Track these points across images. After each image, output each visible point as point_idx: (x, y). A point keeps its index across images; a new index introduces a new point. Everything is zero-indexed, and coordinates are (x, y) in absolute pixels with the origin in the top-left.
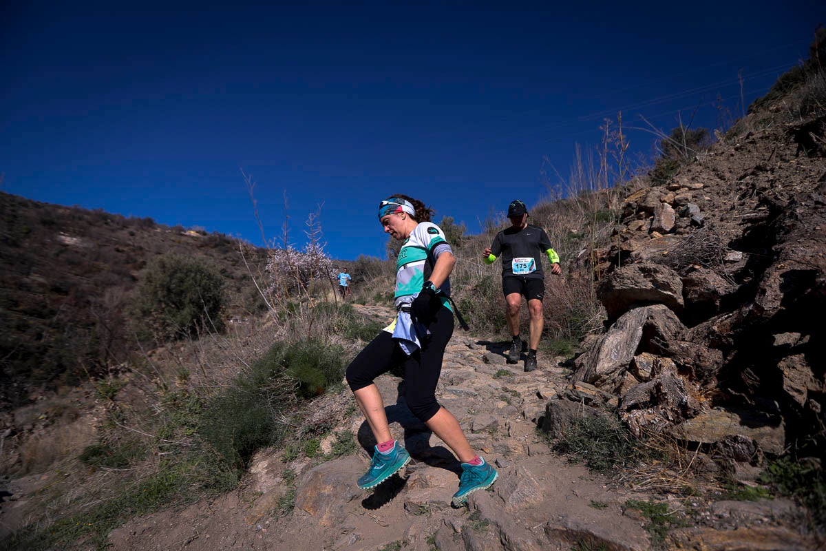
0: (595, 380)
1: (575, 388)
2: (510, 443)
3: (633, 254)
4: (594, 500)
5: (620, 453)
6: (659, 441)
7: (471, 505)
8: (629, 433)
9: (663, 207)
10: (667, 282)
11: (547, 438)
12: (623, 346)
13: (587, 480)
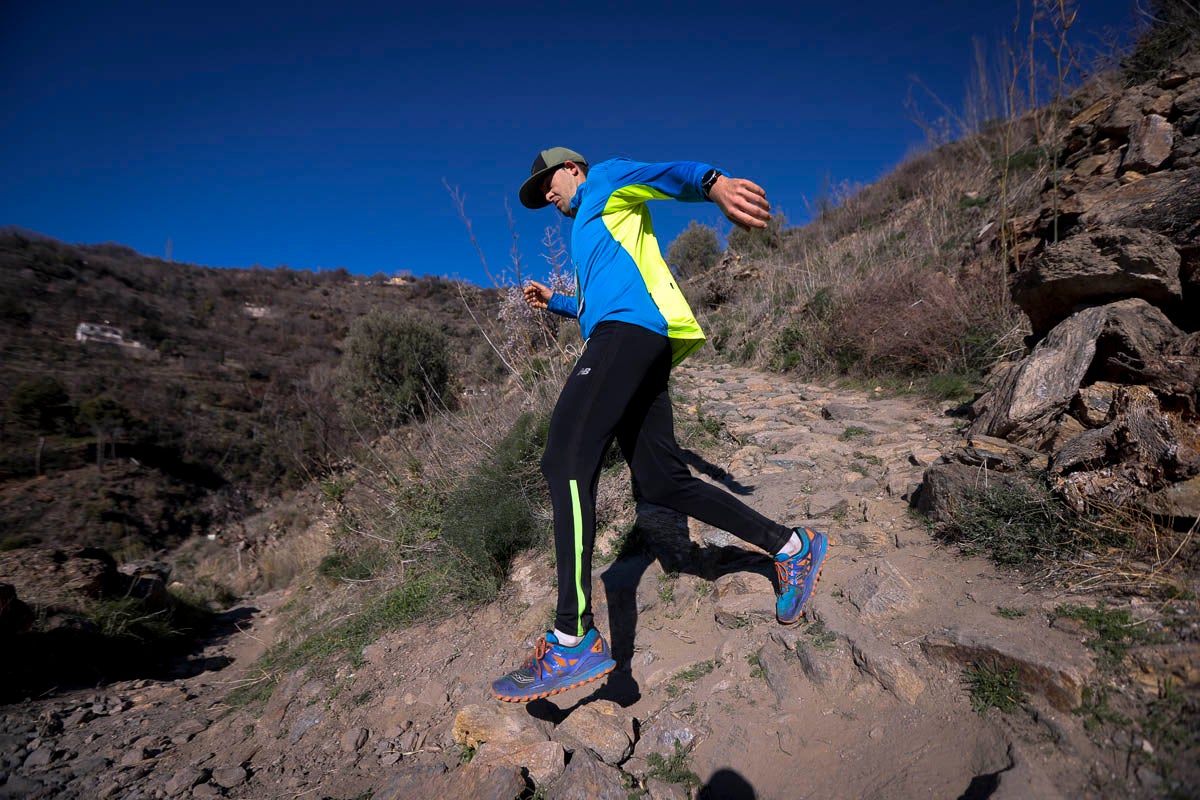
0: (1007, 431)
1: (971, 444)
2: (868, 530)
3: (1084, 218)
4: (1002, 606)
5: (1049, 538)
6: (1119, 517)
7: (810, 614)
8: (1065, 509)
9: (1147, 123)
10: (1148, 258)
11: (925, 522)
12: (1059, 374)
13: (991, 579)
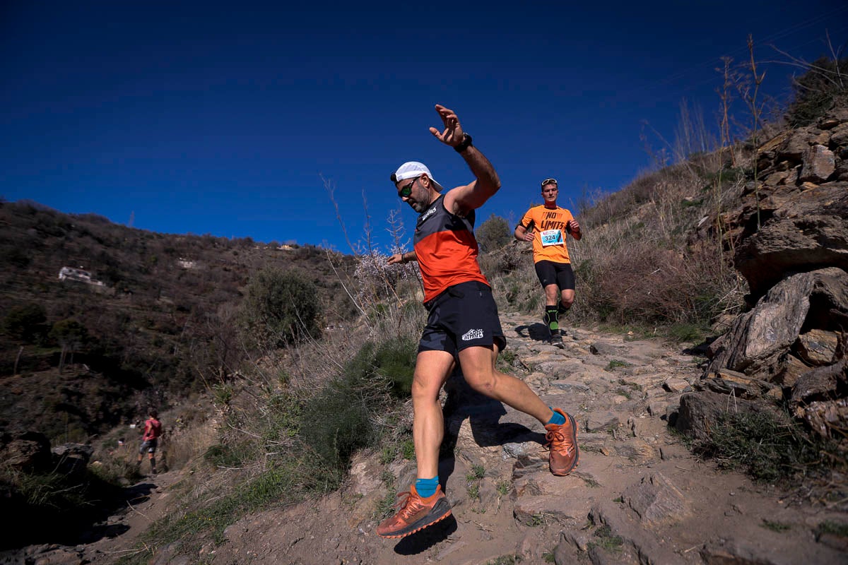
0: (745, 367)
1: (719, 376)
2: (637, 444)
3: (777, 213)
4: (767, 519)
5: (798, 457)
7: (596, 517)
8: (810, 432)
9: (815, 150)
10: (841, 238)
11: (684, 438)
12: (782, 323)
13: (751, 492)
